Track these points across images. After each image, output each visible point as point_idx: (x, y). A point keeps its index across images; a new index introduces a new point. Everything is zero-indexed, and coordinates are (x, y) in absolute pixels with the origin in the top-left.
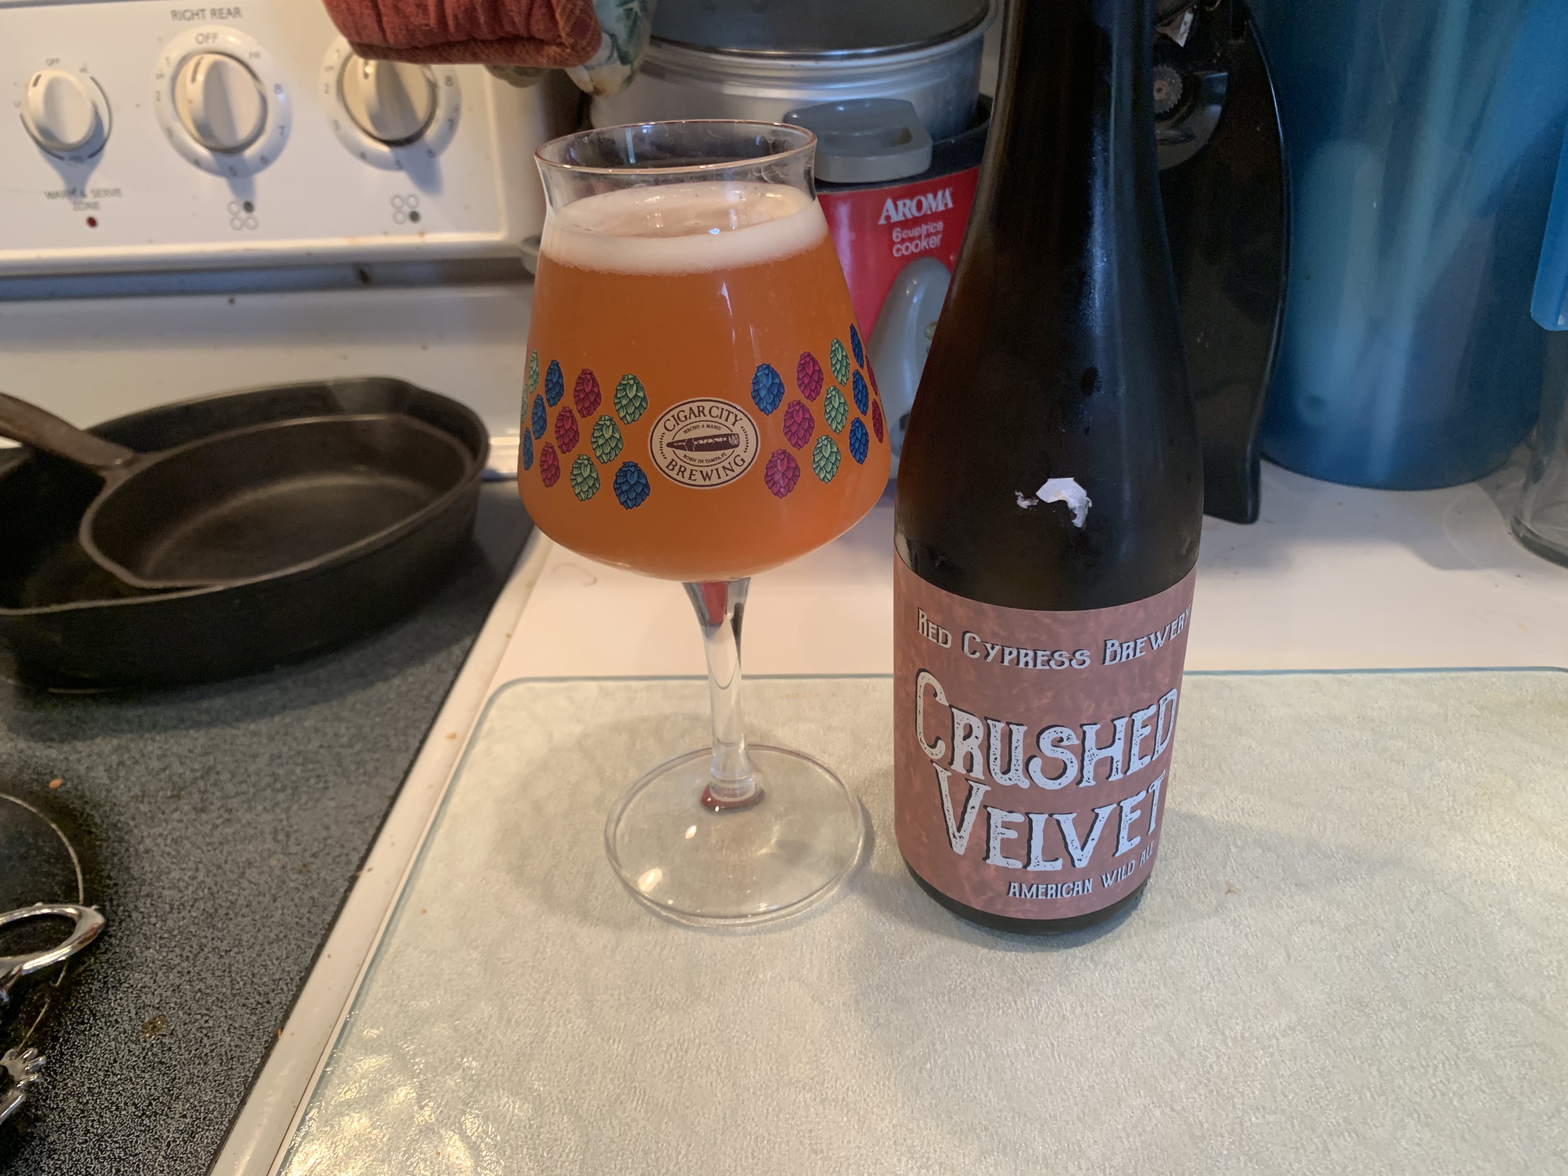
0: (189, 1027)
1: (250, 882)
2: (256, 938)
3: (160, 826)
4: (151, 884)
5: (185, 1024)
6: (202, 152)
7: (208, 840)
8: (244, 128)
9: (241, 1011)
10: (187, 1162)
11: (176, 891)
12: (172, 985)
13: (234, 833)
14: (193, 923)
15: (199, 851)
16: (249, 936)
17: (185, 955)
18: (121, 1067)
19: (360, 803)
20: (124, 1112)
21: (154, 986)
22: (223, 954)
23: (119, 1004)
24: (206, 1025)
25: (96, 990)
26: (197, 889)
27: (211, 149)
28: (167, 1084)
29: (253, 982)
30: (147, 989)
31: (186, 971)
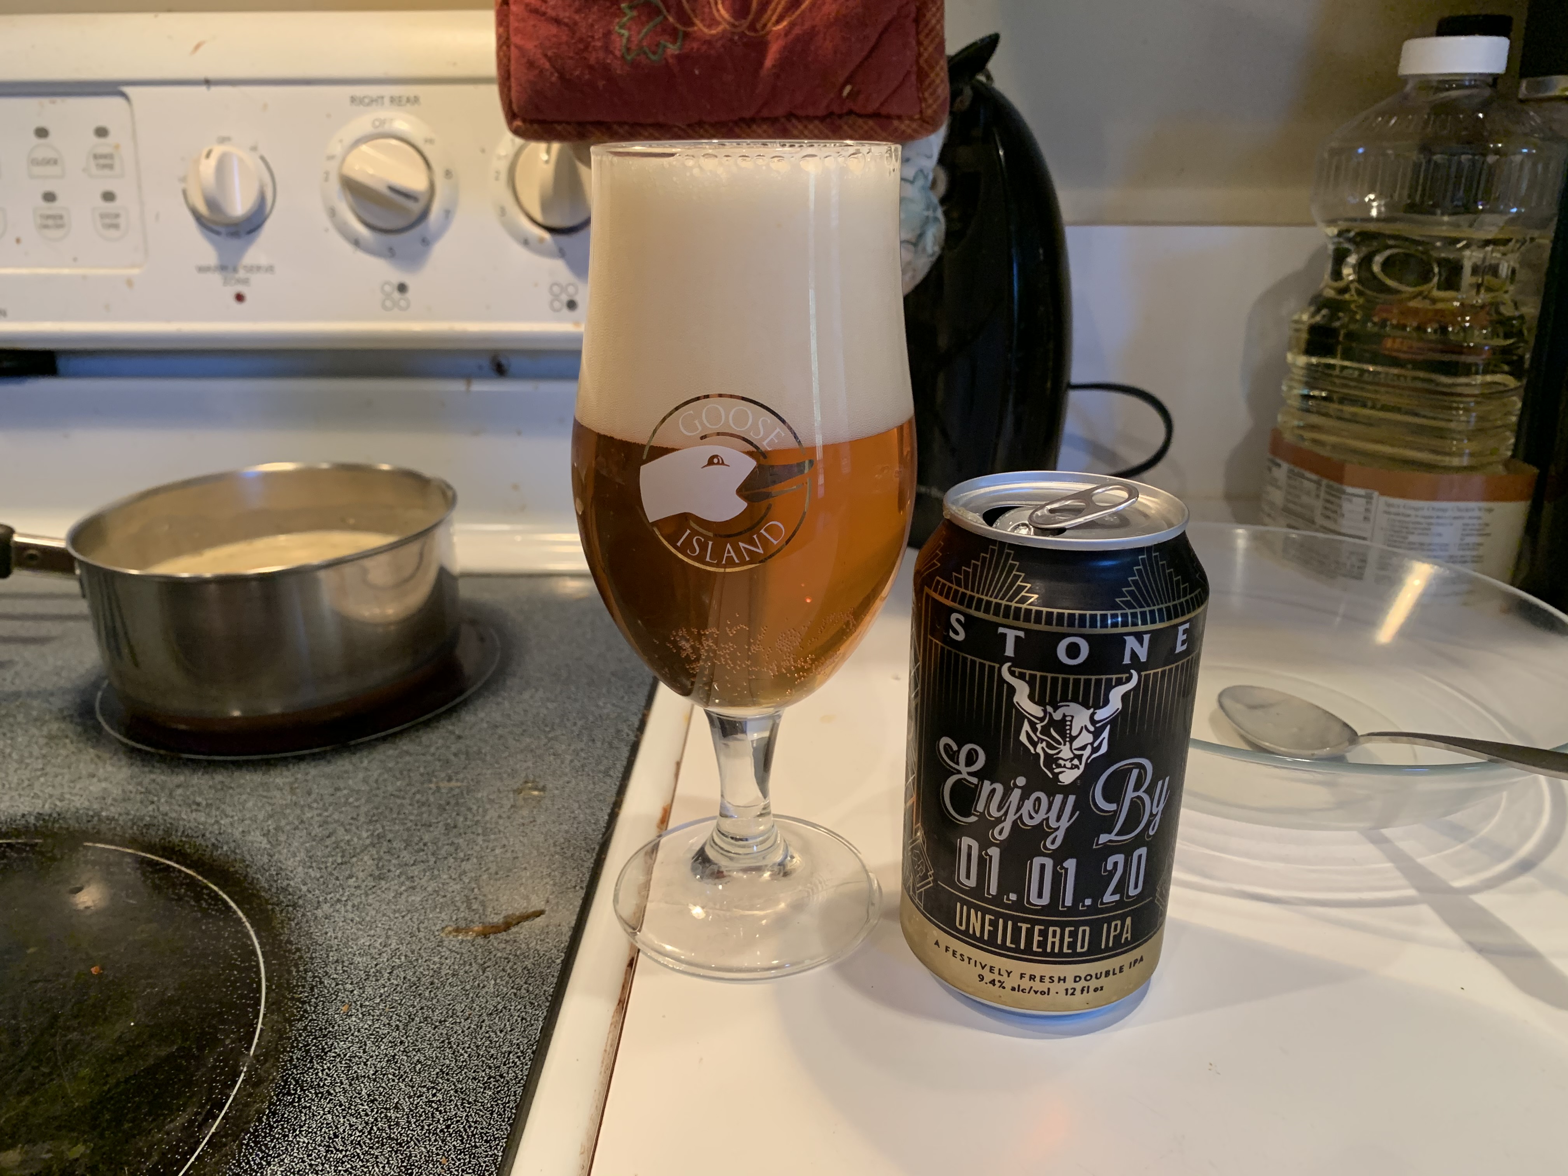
6: (363, 231)
27: (373, 228)
30: (357, 1059)
31: (399, 1040)
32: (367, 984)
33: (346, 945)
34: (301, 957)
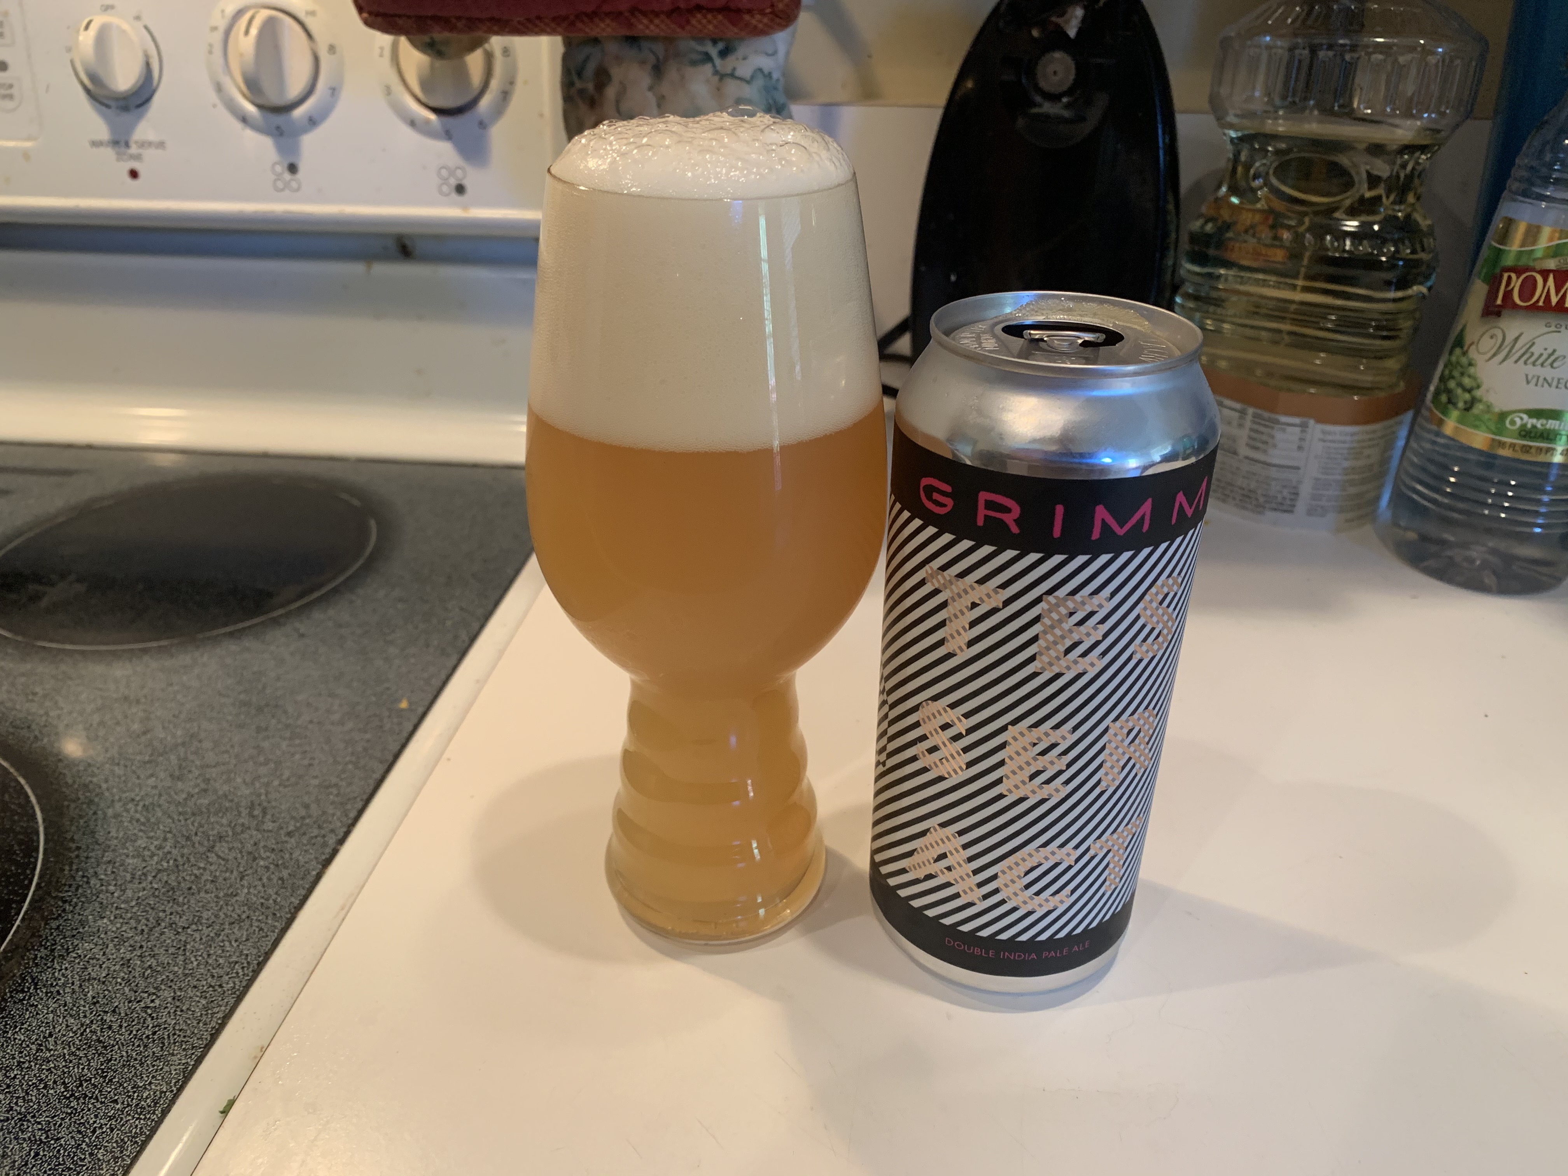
0: (135, 1005)
1: (219, 857)
2: (217, 916)
3: (132, 790)
4: (114, 850)
5: (129, 1002)
6: (250, 108)
7: (181, 810)
8: (294, 88)
9: (190, 993)
10: (111, 1152)
11: (140, 859)
12: (123, 958)
13: (209, 805)
14: (153, 895)
15: (171, 821)
16: (210, 913)
17: (140, 928)
18: (55, 1042)
19: (344, 784)
20: (51, 1091)
21: (103, 959)
22: (180, 930)
23: (63, 975)
24: (152, 1005)
25: (41, 958)
26: (162, 860)
27: (260, 107)
28: (102, 1065)
29: (207, 962)
30: (95, 961)
31: (139, 945)
32: (129, 886)
33: (124, 846)
34: (77, 856)
